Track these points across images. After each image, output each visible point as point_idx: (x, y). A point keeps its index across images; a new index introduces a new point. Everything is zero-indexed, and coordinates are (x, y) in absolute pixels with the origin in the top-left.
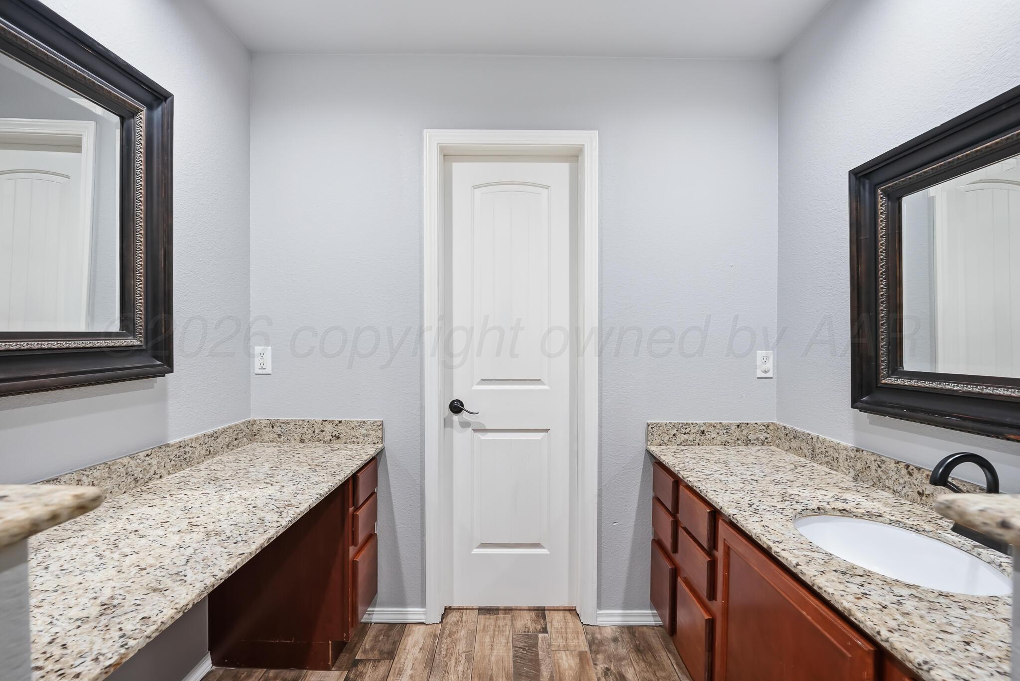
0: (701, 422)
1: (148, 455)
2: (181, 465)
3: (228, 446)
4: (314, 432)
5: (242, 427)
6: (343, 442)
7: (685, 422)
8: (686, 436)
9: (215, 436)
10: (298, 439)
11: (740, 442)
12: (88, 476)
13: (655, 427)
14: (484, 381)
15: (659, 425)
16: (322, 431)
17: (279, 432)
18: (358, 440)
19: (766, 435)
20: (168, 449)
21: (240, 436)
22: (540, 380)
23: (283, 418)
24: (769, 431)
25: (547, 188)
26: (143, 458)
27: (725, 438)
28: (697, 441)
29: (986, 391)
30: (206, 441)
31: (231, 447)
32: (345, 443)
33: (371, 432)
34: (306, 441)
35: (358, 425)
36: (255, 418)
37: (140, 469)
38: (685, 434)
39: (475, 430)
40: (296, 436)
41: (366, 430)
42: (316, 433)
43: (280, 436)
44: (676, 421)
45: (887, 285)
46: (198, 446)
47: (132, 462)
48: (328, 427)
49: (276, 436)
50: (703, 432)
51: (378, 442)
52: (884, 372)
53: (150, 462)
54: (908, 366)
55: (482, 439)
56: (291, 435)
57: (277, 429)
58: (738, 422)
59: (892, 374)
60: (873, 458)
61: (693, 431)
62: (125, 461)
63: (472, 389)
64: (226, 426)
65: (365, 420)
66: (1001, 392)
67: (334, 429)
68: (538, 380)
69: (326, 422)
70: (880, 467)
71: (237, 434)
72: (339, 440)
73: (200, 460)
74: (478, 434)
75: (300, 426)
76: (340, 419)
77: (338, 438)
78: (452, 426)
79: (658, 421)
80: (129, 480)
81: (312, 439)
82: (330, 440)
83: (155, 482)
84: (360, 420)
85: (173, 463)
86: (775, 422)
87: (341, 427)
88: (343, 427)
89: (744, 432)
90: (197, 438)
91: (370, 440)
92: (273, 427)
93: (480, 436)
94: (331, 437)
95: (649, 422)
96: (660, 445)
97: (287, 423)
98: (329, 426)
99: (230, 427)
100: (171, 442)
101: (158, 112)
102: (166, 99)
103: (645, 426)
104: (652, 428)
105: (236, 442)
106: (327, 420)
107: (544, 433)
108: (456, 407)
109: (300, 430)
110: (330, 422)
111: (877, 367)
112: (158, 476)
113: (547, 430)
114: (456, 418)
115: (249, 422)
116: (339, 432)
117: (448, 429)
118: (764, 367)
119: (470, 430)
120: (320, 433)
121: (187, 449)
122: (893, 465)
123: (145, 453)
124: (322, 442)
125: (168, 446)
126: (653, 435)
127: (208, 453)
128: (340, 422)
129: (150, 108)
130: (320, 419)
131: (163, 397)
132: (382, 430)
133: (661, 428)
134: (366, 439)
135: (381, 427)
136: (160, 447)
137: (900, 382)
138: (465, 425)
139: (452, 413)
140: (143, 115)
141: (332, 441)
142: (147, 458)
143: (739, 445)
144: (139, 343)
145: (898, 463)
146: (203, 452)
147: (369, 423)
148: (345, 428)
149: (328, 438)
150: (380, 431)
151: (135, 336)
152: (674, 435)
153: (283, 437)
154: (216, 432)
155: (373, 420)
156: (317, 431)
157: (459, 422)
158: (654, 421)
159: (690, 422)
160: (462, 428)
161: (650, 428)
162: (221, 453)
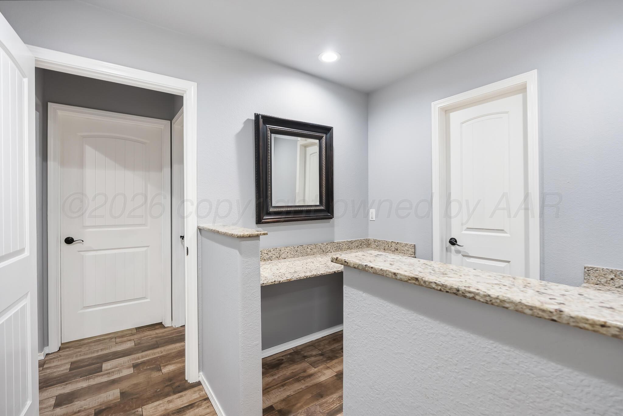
1: (327, 244)
2: (338, 250)
3: (357, 247)
4: (388, 246)
5: (363, 241)
6: (399, 252)
9: (351, 242)
10: (383, 249)
12: (310, 246)
13: (592, 270)
14: (469, 229)
15: (595, 269)
16: (391, 246)
17: (377, 245)
18: (405, 252)
20: (333, 243)
21: (363, 244)
22: (503, 230)
23: (378, 239)
25: (507, 113)
26: (326, 245)
30: (348, 243)
31: (358, 248)
33: (409, 249)
34: (386, 250)
35: (405, 245)
36: (370, 238)
37: (324, 248)
39: (464, 256)
43: (377, 246)
44: (613, 269)
46: (345, 244)
47: (322, 245)
49: (376, 246)
51: (412, 254)
53: (328, 246)
55: (467, 261)
56: (381, 246)
57: (376, 243)
62: (320, 244)
63: (462, 233)
64: (357, 239)
65: (407, 243)
67: (395, 246)
68: (502, 231)
71: (361, 243)
73: (345, 250)
74: (465, 258)
75: (384, 243)
77: (397, 250)
78: (451, 252)
79: (594, 266)
80: (321, 251)
81: (388, 249)
83: (329, 253)
84: (406, 243)
85: (335, 248)
88: (399, 245)
90: (344, 242)
92: (375, 242)
93: (466, 259)
97: (379, 241)
98: (394, 244)
99: (358, 240)
100: (335, 241)
101: (328, 135)
102: (331, 129)
103: (582, 268)
104: (588, 270)
105: (360, 246)
107: (507, 263)
108: (453, 242)
109: (384, 245)
110: (394, 242)
112: (330, 252)
113: (509, 262)
114: (453, 248)
115: (367, 239)
116: (398, 247)
117: (449, 253)
119: (460, 255)
121: (341, 245)
123: (326, 243)
124: (391, 251)
125: (334, 242)
126: (589, 276)
127: (348, 248)
128: (398, 243)
129: (326, 134)
130: (391, 241)
131: (333, 226)
132: (415, 248)
133: (597, 272)
134: (408, 252)
135: (414, 247)
136: (331, 242)
138: (458, 252)
139: (451, 245)
140: (324, 138)
141: (395, 251)
142: (327, 245)
144: (324, 208)
146: (347, 247)
147: (409, 245)
149: (393, 250)
150: (413, 249)
151: (323, 206)
152: (612, 279)
153: (378, 247)
154: (352, 241)
155: (411, 244)
157: (454, 250)
160: (457, 253)
162: (354, 249)
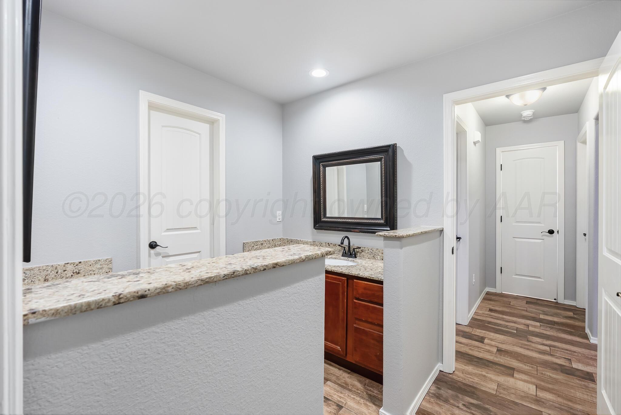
0: (261, 240)
4: (57, 272)
6: (83, 275)
7: (256, 240)
8: (257, 246)
10: (42, 280)
11: (273, 246)
13: (247, 244)
14: (168, 229)
16: (65, 271)
18: (94, 272)
19: (280, 243)
22: (196, 227)
24: (281, 241)
27: (269, 245)
28: (260, 248)
29: (347, 221)
32: (84, 276)
33: (104, 266)
35: (94, 263)
38: (256, 245)
39: (163, 257)
40: (40, 278)
41: (100, 265)
42: (58, 273)
44: (253, 241)
45: (323, 192)
48: (70, 268)
50: (262, 244)
51: (109, 271)
52: (322, 217)
54: (327, 216)
55: (167, 261)
56: (36, 277)
58: (272, 239)
59: (324, 217)
60: (319, 243)
61: (259, 244)
63: (163, 235)
65: (100, 259)
66: (350, 221)
67: (75, 268)
69: (68, 264)
70: (321, 245)
72: (79, 275)
75: (44, 270)
76: (80, 261)
78: (152, 256)
79: (247, 242)
81: (55, 278)
82: (72, 276)
84: (95, 259)
86: (282, 237)
87: (80, 266)
88: (82, 266)
89: (274, 242)
91: (104, 270)
93: (166, 259)
94: (72, 274)
95: (244, 242)
96: (248, 251)
97: (31, 270)
98: (70, 266)
103: (243, 244)
106: (69, 263)
107: (198, 254)
108: (153, 245)
109: (45, 273)
110: (71, 264)
111: (320, 216)
113: (199, 252)
116: (79, 269)
117: (150, 258)
118: (279, 218)
119: (161, 257)
120: (62, 272)
122: (325, 244)
124: (64, 278)
126: (246, 247)
128: (80, 263)
130: (63, 263)
133: (249, 244)
134: (100, 271)
135: (111, 262)
137: (327, 220)
138: (157, 254)
139: (151, 250)
141: (73, 276)
143: (273, 247)
145: (326, 243)
147: (103, 260)
148: (84, 266)
149: (70, 275)
150: (111, 265)
152: (253, 246)
153: (26, 281)
155: (105, 258)
156: (59, 271)
157: (154, 253)
158: (246, 242)
159: (258, 240)
160: (156, 256)
161: (245, 245)
